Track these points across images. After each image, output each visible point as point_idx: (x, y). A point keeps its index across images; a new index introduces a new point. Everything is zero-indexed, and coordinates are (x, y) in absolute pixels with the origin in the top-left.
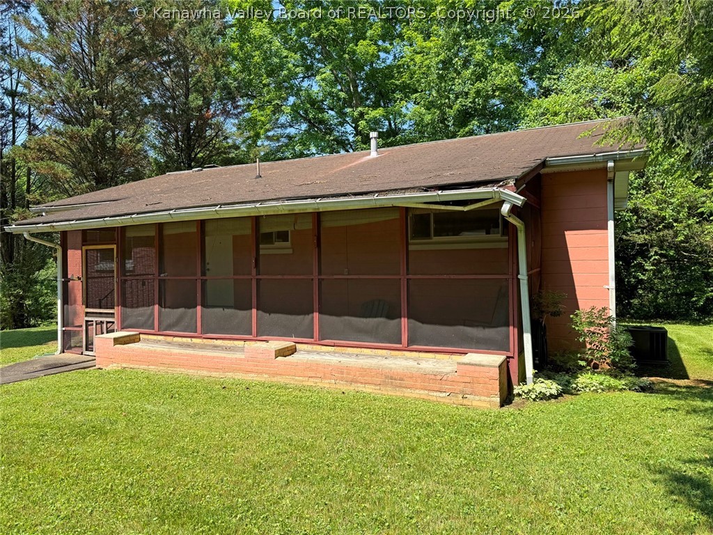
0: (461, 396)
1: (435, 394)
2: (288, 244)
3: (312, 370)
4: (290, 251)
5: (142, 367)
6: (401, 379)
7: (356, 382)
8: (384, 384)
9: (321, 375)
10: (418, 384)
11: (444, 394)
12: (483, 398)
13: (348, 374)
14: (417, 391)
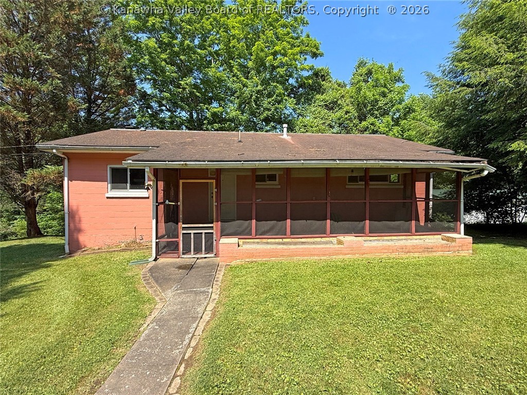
0: (457, 252)
1: (447, 253)
2: (277, 182)
3: (386, 249)
4: (279, 187)
5: (265, 259)
6: (432, 248)
7: (410, 252)
8: (424, 251)
9: (391, 251)
10: (439, 249)
11: (450, 252)
12: (466, 252)
13: (406, 249)
14: (439, 253)
